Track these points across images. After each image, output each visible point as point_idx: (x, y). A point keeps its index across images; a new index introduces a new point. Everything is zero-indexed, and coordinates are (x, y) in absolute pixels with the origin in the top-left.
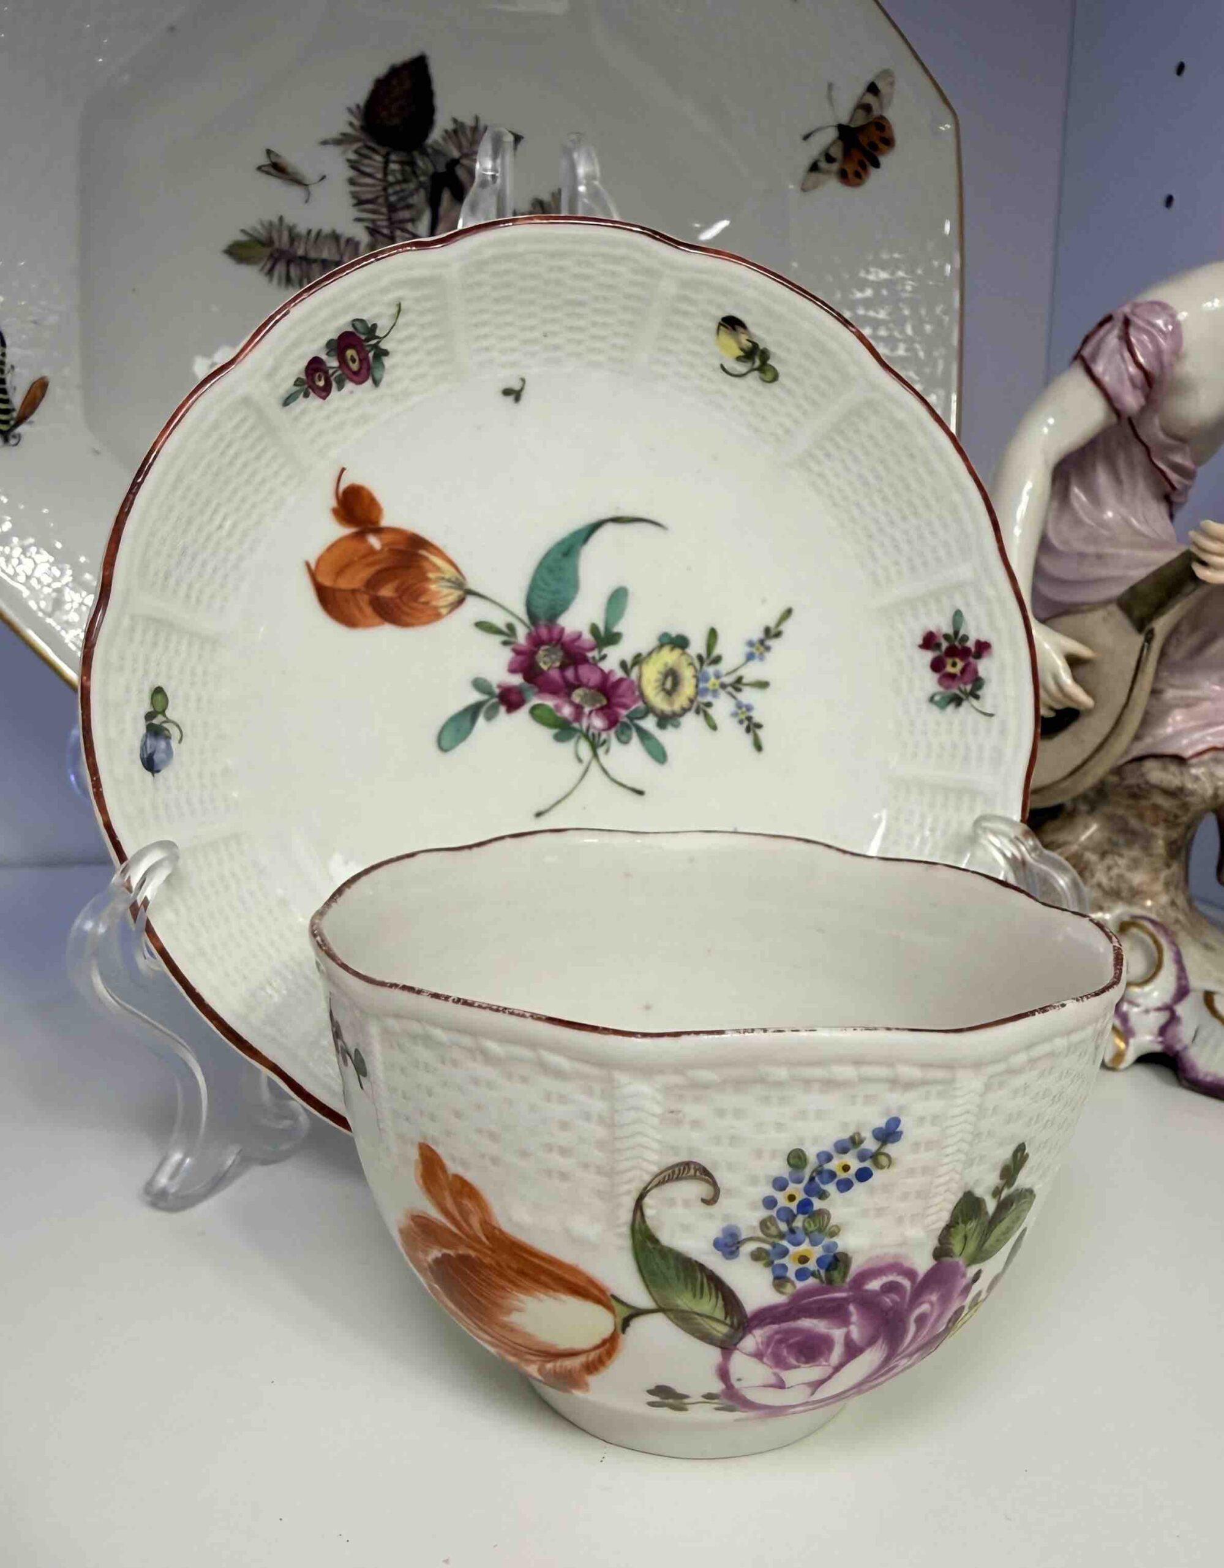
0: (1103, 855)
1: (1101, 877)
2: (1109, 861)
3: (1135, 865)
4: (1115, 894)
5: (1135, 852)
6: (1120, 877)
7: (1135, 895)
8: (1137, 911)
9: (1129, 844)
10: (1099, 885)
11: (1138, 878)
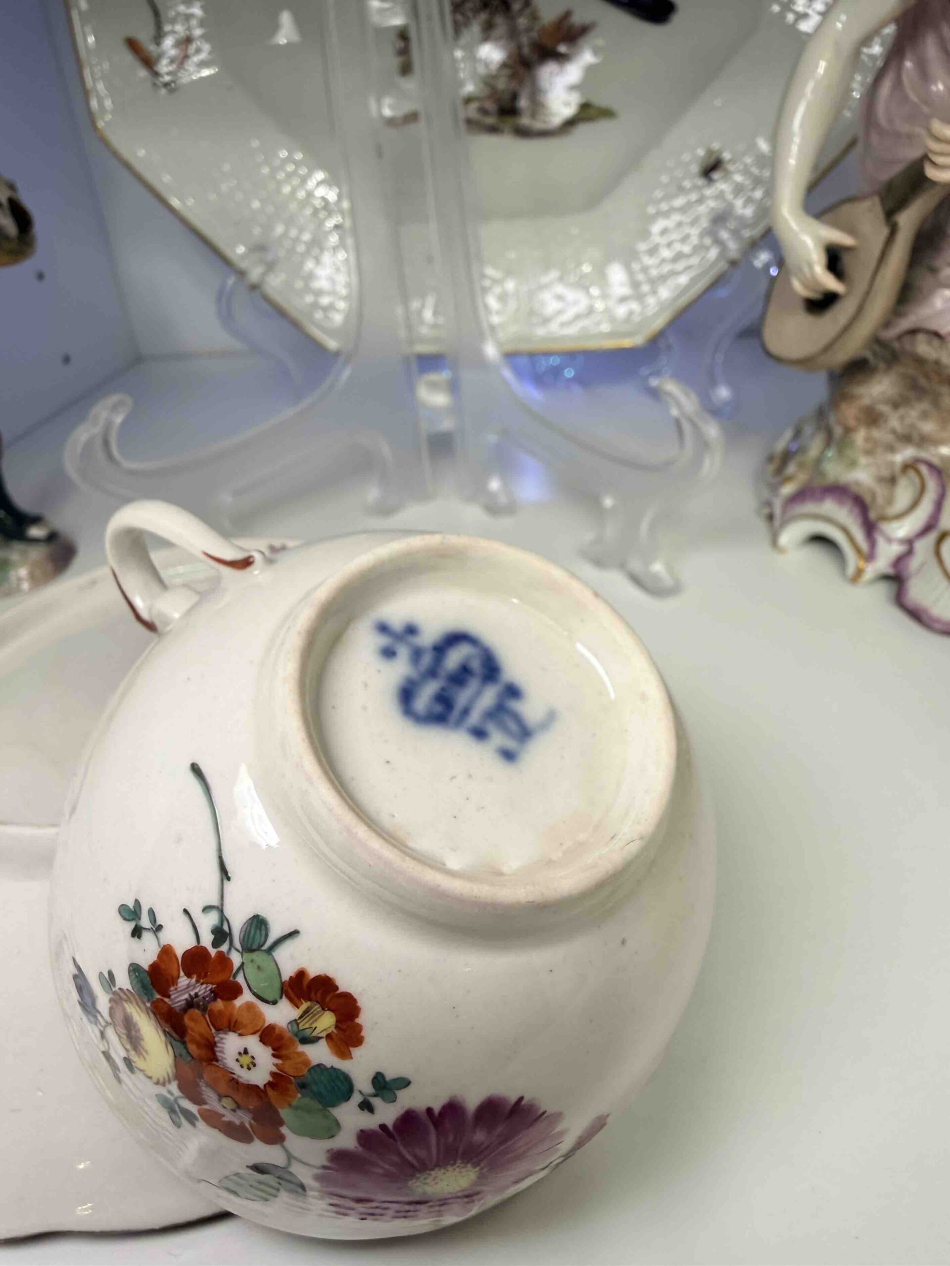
0: (896, 406)
1: (894, 422)
2: (902, 411)
3: (925, 416)
4: (907, 439)
5: (924, 405)
6: (913, 426)
7: (924, 441)
8: (924, 454)
9: (919, 399)
10: (894, 432)
11: (928, 427)
